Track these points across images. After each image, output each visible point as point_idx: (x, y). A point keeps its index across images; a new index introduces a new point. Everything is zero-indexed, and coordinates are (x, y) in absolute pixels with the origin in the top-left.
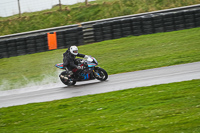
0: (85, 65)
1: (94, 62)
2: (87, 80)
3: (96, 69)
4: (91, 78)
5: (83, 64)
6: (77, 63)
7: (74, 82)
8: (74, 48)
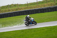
0: (31, 20)
1: (33, 19)
2: (31, 24)
3: (34, 21)
5: (30, 20)
7: (28, 25)
8: (28, 16)
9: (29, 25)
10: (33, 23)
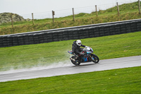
1: (91, 50)
3: (92, 55)
5: (84, 52)
6: (80, 51)
7: (79, 63)
8: (79, 41)
9: (81, 64)
10: (89, 60)
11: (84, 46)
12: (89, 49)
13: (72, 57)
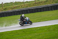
0: (26, 20)
3: (29, 21)
4: (28, 24)
6: (24, 19)
9: (24, 25)
10: (28, 23)
11: (26, 17)
12: (27, 18)
13: (20, 22)
